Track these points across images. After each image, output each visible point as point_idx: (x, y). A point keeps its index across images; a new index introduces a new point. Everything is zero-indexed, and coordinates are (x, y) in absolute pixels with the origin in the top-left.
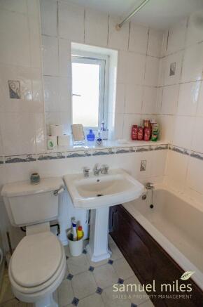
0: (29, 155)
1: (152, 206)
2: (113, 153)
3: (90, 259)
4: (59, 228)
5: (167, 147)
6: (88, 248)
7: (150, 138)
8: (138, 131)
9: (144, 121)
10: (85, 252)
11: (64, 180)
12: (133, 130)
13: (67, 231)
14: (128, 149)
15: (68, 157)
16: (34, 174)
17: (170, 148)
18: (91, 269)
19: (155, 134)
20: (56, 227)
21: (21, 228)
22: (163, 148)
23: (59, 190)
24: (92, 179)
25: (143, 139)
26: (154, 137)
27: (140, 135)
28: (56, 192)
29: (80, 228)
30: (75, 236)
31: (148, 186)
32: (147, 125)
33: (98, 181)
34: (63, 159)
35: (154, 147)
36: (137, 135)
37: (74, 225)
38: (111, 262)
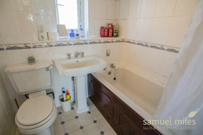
0: (25, 44)
1: (115, 79)
2: (87, 44)
3: (76, 112)
4: (53, 94)
5: (123, 41)
6: (75, 106)
7: (113, 36)
8: (104, 31)
9: (109, 24)
10: (72, 109)
11: (53, 62)
12: (101, 30)
13: (60, 96)
14: (97, 41)
15: (55, 46)
16: (30, 57)
17: (125, 41)
18: (77, 117)
19: (115, 33)
20: (52, 94)
21: (26, 95)
22: (121, 42)
23: (49, 67)
24: (73, 60)
25: (108, 36)
26: (115, 34)
27: (106, 33)
28: (47, 69)
29: (68, 94)
30: (65, 99)
31: (112, 66)
32: (110, 26)
33: (78, 61)
34: (52, 47)
35: (114, 41)
36: (104, 33)
37: (64, 92)
38: (89, 112)
